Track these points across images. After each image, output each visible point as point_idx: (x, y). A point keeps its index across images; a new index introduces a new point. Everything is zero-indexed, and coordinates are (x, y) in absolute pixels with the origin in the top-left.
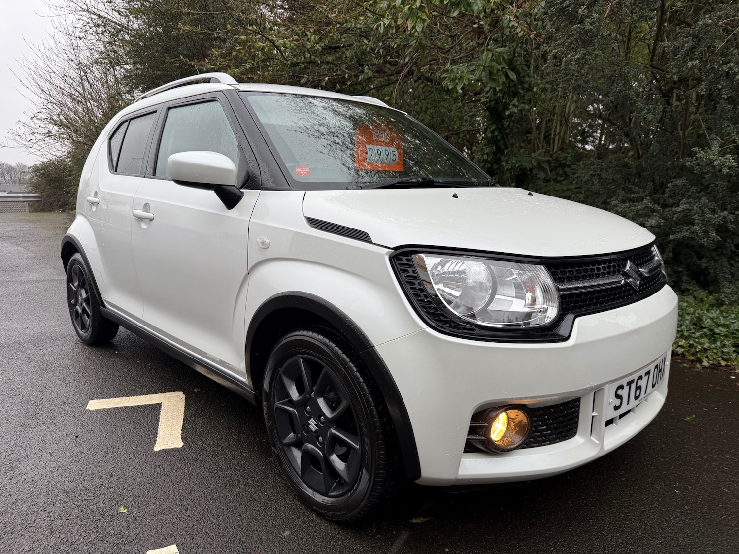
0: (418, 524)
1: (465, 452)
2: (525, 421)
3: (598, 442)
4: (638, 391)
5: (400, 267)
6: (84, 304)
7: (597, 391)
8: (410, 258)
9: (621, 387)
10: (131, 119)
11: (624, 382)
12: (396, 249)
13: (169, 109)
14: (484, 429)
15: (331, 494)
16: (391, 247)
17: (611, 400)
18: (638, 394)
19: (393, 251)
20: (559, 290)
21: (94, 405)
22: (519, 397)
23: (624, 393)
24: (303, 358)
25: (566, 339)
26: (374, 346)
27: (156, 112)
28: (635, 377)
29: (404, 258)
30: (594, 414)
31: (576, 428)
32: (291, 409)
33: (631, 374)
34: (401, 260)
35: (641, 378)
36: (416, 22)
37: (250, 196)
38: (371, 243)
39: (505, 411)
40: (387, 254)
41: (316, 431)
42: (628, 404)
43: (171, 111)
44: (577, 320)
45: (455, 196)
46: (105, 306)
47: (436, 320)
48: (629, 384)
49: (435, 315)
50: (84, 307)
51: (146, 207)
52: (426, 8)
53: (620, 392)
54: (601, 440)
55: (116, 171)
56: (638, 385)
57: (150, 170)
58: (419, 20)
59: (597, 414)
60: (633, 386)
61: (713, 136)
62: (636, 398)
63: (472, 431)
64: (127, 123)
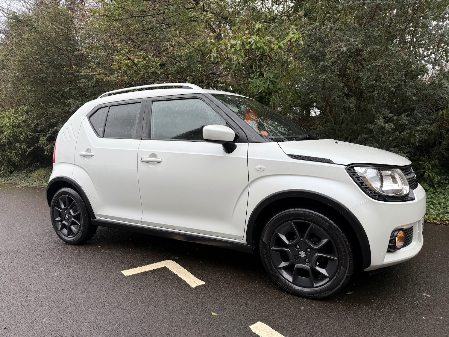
0: (349, 294)
1: (387, 252)
2: (403, 236)
3: (420, 244)
5: (351, 173)
6: (73, 219)
8: (354, 169)
10: (110, 106)
12: (348, 165)
13: (153, 101)
14: (394, 240)
15: (316, 286)
16: (346, 165)
20: (407, 179)
21: (127, 273)
24: (293, 222)
25: (414, 199)
26: (349, 209)
27: (141, 102)
29: (352, 169)
30: (418, 231)
31: (412, 239)
32: (286, 249)
34: (351, 170)
37: (241, 147)
38: (334, 163)
39: (399, 232)
40: (344, 168)
41: (305, 257)
43: (155, 103)
44: (414, 191)
46: (95, 218)
50: (73, 221)
51: (154, 155)
52: (242, 49)
54: (421, 242)
55: (104, 136)
57: (145, 135)
58: (239, 56)
63: (390, 241)
64: (107, 108)
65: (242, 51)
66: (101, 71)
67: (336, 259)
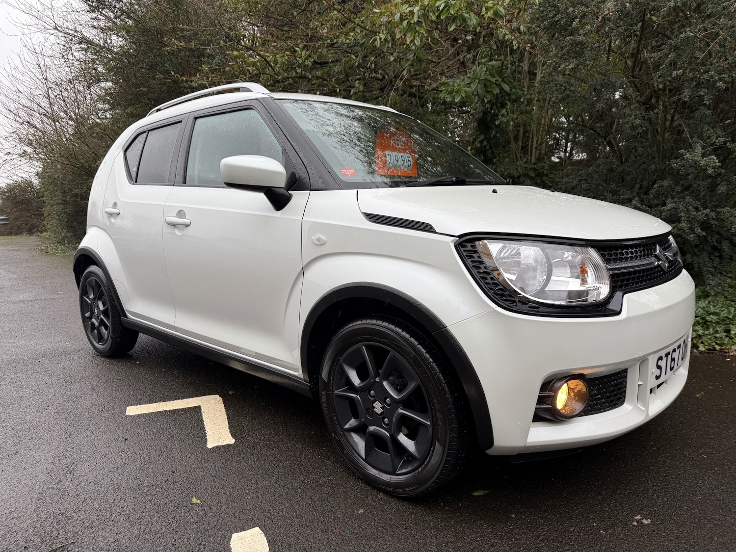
0: (480, 496)
1: (533, 421)
2: (584, 390)
3: (644, 409)
4: (673, 362)
5: (465, 254)
6: (102, 316)
7: (643, 361)
8: (474, 244)
9: (660, 358)
10: (149, 131)
11: (663, 353)
12: (460, 236)
13: (196, 118)
14: (551, 398)
15: (399, 472)
16: (457, 235)
17: (654, 370)
18: (672, 366)
19: (458, 239)
20: (608, 270)
21: (132, 411)
22: (581, 366)
23: (662, 363)
24: (366, 346)
25: (619, 313)
26: (446, 327)
27: (181, 122)
28: (670, 349)
29: (469, 245)
30: (640, 383)
31: (624, 397)
32: (354, 395)
33: (668, 346)
34: (466, 247)
35: (674, 350)
36: (414, 36)
37: (298, 197)
38: (435, 232)
39: (566, 382)
40: (452, 241)
41: (382, 413)
42: (666, 374)
43: (198, 121)
44: (626, 296)
45: (494, 191)
46: (126, 316)
47: (505, 300)
48: (667, 355)
49: (502, 295)
50: (102, 319)
51: (181, 214)
52: (424, 23)
53: (660, 363)
54: (646, 406)
55: (136, 182)
56: (673, 357)
57: (180, 178)
58: (417, 34)
59: (642, 383)
60: (669, 357)
61: (695, 139)
62: (672, 369)
63: (541, 400)
64: (145, 134)
65: (423, 24)
66: (214, 78)
67: (429, 423)
